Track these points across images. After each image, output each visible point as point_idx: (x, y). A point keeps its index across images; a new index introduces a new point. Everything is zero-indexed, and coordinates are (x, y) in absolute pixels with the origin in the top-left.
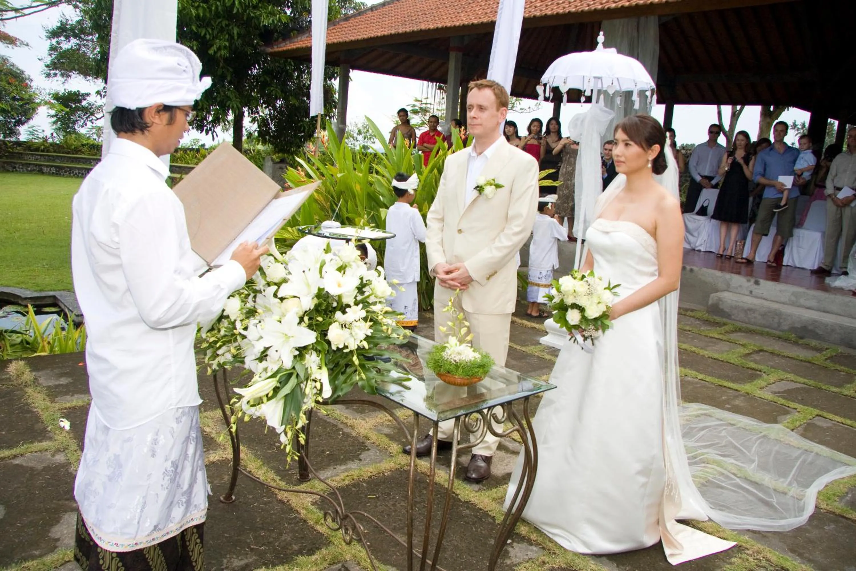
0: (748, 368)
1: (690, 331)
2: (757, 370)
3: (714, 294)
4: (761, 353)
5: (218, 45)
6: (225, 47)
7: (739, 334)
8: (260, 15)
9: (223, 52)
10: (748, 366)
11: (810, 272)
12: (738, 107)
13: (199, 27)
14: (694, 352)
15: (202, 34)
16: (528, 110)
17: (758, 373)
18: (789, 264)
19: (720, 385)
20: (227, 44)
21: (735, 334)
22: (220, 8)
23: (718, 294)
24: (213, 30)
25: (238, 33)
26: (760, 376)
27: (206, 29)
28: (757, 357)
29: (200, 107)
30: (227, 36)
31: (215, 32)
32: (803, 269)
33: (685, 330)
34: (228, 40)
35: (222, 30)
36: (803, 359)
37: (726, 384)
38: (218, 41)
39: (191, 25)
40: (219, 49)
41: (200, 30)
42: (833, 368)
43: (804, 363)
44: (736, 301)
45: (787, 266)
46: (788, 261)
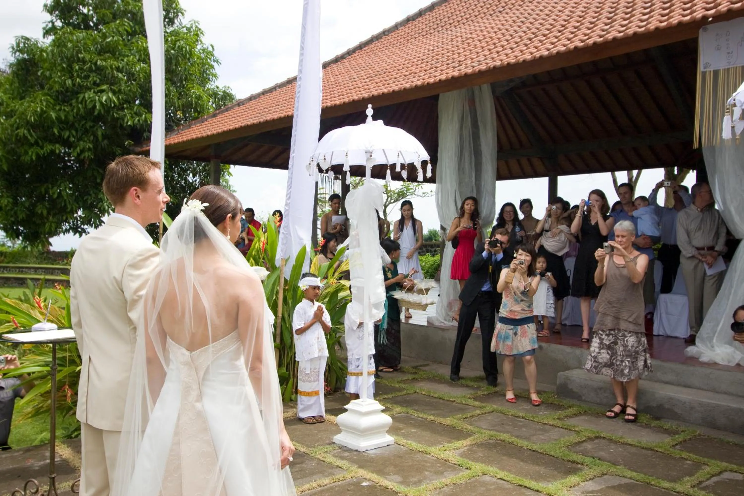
0: (569, 461)
1: (523, 417)
2: (578, 463)
3: (562, 373)
4: (596, 441)
5: (82, 147)
6: (89, 149)
7: (582, 418)
8: (125, 115)
9: (86, 154)
10: (571, 458)
11: (684, 340)
12: (635, 172)
13: (62, 130)
14: (511, 443)
15: (66, 137)
16: (430, 194)
17: (579, 466)
18: (661, 333)
19: (520, 485)
20: (91, 146)
21: (577, 418)
22: (82, 110)
23: (568, 373)
24: (77, 131)
25: (102, 134)
26: (581, 470)
27: (70, 131)
28: (589, 446)
29: (69, 210)
30: (92, 138)
31: (79, 134)
32: (676, 338)
33: (519, 417)
34: (93, 141)
35: (86, 132)
36: (645, 446)
37: (527, 482)
38: (82, 143)
39: (52, 128)
40: (82, 151)
41: (63, 133)
42: (678, 456)
43: (644, 451)
44: (585, 380)
45: (659, 335)
46: (659, 330)
